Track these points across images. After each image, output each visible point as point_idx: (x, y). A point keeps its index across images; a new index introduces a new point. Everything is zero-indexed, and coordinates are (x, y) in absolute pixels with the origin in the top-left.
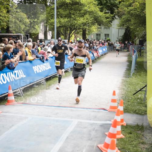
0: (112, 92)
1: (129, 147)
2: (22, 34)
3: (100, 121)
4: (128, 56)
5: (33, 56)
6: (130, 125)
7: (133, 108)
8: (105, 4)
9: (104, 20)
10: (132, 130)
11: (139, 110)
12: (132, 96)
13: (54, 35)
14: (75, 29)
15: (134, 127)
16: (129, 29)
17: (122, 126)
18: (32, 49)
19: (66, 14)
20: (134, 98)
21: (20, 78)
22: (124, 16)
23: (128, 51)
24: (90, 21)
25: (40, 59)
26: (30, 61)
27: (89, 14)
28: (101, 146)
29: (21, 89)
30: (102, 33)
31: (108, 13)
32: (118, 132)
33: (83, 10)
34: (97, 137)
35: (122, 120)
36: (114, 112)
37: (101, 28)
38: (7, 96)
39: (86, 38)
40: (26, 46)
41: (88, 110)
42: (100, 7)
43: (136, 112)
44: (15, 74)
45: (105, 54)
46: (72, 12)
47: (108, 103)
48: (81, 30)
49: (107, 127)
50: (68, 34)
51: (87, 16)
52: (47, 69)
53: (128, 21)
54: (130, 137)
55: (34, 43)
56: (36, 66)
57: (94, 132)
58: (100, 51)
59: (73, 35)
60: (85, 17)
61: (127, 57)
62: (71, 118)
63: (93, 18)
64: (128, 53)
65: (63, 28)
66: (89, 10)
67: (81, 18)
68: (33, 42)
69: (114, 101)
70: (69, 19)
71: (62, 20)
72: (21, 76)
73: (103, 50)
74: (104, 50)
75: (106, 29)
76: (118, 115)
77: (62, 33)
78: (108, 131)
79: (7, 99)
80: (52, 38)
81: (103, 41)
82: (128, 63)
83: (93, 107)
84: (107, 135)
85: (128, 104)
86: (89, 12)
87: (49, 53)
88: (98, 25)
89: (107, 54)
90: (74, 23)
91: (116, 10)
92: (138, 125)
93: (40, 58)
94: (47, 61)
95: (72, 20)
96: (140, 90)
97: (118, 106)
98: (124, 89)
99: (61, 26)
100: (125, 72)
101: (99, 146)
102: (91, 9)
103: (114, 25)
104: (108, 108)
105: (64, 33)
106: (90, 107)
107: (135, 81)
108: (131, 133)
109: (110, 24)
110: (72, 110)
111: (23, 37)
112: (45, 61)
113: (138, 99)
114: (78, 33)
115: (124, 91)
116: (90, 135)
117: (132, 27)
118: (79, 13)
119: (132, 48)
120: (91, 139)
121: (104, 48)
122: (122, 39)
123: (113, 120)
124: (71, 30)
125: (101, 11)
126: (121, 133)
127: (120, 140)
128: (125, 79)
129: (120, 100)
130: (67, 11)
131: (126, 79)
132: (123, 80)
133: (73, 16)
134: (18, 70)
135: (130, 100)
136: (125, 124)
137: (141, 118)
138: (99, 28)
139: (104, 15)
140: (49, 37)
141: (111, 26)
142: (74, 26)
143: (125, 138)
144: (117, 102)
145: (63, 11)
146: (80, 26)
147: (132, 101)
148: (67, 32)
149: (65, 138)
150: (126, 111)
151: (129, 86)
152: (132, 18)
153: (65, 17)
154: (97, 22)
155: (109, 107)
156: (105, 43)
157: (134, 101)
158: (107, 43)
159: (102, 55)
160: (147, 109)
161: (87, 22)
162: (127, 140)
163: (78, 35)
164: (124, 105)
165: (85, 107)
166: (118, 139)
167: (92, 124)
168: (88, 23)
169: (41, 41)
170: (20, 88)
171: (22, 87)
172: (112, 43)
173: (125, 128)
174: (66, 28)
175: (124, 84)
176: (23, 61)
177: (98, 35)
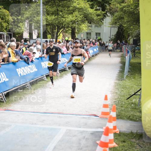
0: (104, 97)
2: (4, 33)
3: (91, 128)
4: (122, 57)
5: (17, 57)
6: (124, 132)
7: (127, 114)
9: (95, 18)
10: (125, 137)
11: (134, 116)
12: (126, 101)
13: (40, 35)
14: (63, 27)
15: (128, 134)
16: (122, 27)
17: (115, 134)
18: (16, 49)
19: (53, 11)
20: (127, 103)
21: (2, 82)
22: (117, 13)
23: (121, 51)
24: (79, 19)
25: (25, 61)
26: (14, 63)
27: (79, 11)
29: (4, 93)
30: (93, 32)
31: (99, 9)
32: (110, 140)
33: (72, 7)
34: (87, 147)
35: (115, 128)
36: (106, 118)
37: (91, 26)
39: (75, 37)
40: (9, 47)
41: (78, 117)
42: (90, 3)
43: (129, 118)
45: (96, 55)
46: (60, 8)
47: (100, 108)
48: (70, 28)
49: (98, 135)
50: (56, 33)
51: (76, 13)
52: (32, 72)
53: (121, 19)
54: (124, 146)
55: (18, 43)
56: (20, 69)
57: (84, 140)
58: (91, 52)
59: (61, 34)
60: (74, 14)
61: (120, 58)
62: (59, 126)
63: (83, 16)
65: (49, 26)
66: (78, 6)
67: (70, 15)
68: (16, 41)
69: (105, 106)
70: (56, 16)
71: (49, 18)
72: (4, 79)
73: (93, 51)
74: (95, 50)
75: (97, 27)
76: (110, 121)
77: (49, 32)
78: (100, 139)
80: (38, 37)
81: (94, 41)
82: (121, 65)
83: (83, 114)
84: (98, 144)
85: (122, 109)
86: (78, 8)
87: (34, 54)
88: (88, 23)
89: (98, 55)
90: (62, 21)
91: (108, 7)
92: (132, 133)
93: (25, 59)
94: (32, 63)
95: (60, 18)
96: (134, 94)
97: (110, 112)
98: (117, 93)
99: (48, 24)
100: (117, 75)
102: (80, 5)
103: (105, 23)
104: (99, 114)
105: (51, 32)
106: (80, 113)
107: (129, 84)
108: (124, 142)
109: (101, 21)
110: (60, 117)
111: (5, 36)
112: (30, 63)
113: (132, 103)
114: (66, 32)
115: (117, 96)
116: (80, 144)
117: (125, 25)
118: (67, 10)
119: (125, 48)
120: (81, 149)
121: (95, 48)
122: (114, 39)
123: (104, 128)
124: (59, 29)
125: (92, 8)
126: (114, 142)
127: (112, 149)
128: (117, 82)
129: (112, 105)
130: (55, 8)
131: (119, 82)
132: (116, 83)
133: (61, 13)
135: (124, 105)
136: (118, 131)
137: (135, 125)
138: (89, 26)
139: (95, 12)
140: (35, 36)
141: (103, 24)
142: (62, 24)
143: (118, 147)
144: (109, 108)
145: (50, 8)
146: (68, 24)
147: (126, 106)
148: (54, 31)
149: (52, 148)
150: (119, 117)
151: (122, 90)
152: (126, 16)
153: (53, 14)
154: (87, 20)
155: (101, 113)
156: (96, 42)
157: (128, 107)
158: (98, 43)
159: (93, 56)
160: (141, 114)
161: (76, 19)
162: (121, 149)
164: (116, 111)
165: (74, 113)
166: (110, 149)
167: (82, 132)
168: (78, 21)
169: (26, 41)
170: (2, 93)
171: (4, 92)
172: (104, 42)
173: (118, 136)
174: (53, 26)
175: (117, 87)
176: (5, 63)
177: (89, 34)
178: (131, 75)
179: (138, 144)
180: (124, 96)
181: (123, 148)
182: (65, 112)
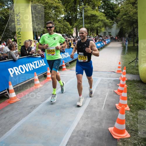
1: (131, 91)
3: (113, 78)
6: (130, 80)
7: (130, 71)
8: (109, 15)
9: (109, 24)
10: (131, 82)
11: (133, 72)
12: (128, 65)
16: (122, 29)
19: (88, 22)
21: (68, 57)
23: (122, 41)
27: (101, 21)
28: (116, 91)
34: (113, 87)
36: (120, 73)
38: (62, 66)
39: (98, 34)
41: (106, 73)
42: (107, 17)
43: (131, 73)
44: (65, 54)
45: (109, 43)
46: (92, 21)
47: (116, 69)
48: (96, 30)
49: (117, 81)
54: (131, 86)
58: (107, 41)
60: (99, 23)
62: (97, 77)
63: (103, 24)
64: (121, 42)
66: (100, 19)
67: (96, 24)
69: (119, 67)
70: (90, 25)
71: (86, 25)
74: (109, 41)
79: (62, 68)
82: (122, 48)
83: (108, 71)
88: (105, 27)
89: (110, 43)
92: (134, 80)
95: (92, 25)
96: (133, 61)
98: (123, 61)
101: (115, 91)
102: (102, 18)
104: (116, 71)
106: (106, 71)
107: (128, 57)
108: (131, 84)
113: (131, 66)
114: (94, 32)
116: (109, 85)
117: (124, 28)
118: (95, 21)
119: (124, 39)
120: (110, 88)
122: (118, 35)
125: (107, 19)
128: (122, 56)
130: (89, 20)
133: (92, 23)
134: (66, 52)
136: (126, 79)
138: (105, 29)
139: (109, 21)
142: (93, 28)
147: (128, 67)
149: (96, 87)
150: (127, 73)
151: (126, 59)
153: (88, 24)
159: (108, 44)
161: (100, 26)
163: (94, 33)
165: (103, 71)
167: (109, 80)
171: (69, 61)
173: (128, 81)
177: (105, 33)
178: (129, 52)
179: (138, 85)
180: (127, 63)
181: (131, 87)
182: (99, 71)
